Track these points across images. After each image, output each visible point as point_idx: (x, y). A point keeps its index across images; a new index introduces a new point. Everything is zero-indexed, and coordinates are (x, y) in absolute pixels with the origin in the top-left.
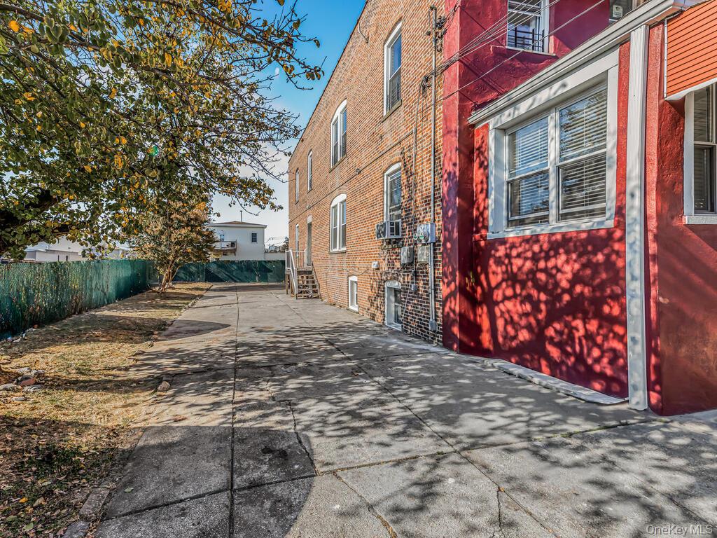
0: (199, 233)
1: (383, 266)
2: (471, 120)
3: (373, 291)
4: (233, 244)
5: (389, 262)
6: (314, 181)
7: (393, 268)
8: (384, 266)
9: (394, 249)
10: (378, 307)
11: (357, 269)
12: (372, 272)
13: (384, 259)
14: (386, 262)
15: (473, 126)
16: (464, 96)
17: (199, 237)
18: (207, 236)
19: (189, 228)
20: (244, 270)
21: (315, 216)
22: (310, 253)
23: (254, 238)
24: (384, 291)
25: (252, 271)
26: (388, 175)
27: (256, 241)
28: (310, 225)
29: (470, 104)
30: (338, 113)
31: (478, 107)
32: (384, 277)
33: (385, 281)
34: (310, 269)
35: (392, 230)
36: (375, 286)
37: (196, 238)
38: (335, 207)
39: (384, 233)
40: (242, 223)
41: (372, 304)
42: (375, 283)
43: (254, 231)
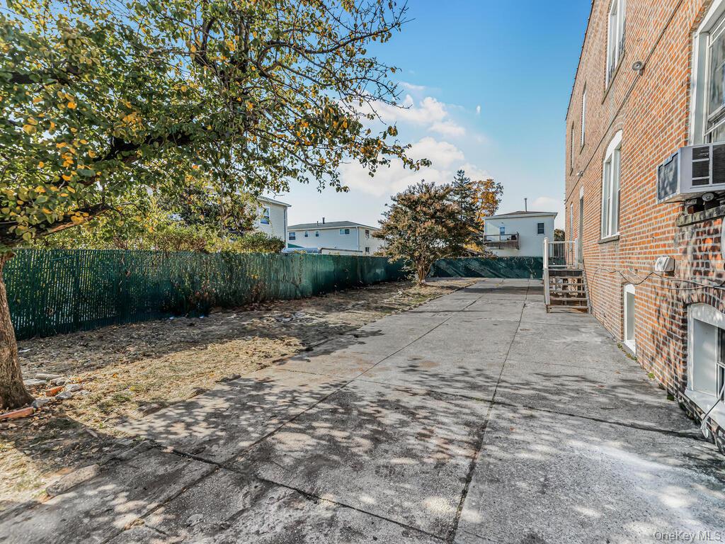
1: (682, 268)
3: (661, 322)
4: (513, 237)
5: (695, 258)
6: (587, 131)
7: (706, 273)
8: (685, 268)
9: (708, 221)
10: (670, 361)
11: (633, 272)
12: (659, 279)
13: (685, 252)
14: (689, 256)
19: (433, 221)
20: (515, 267)
21: (587, 186)
22: (581, 245)
23: (541, 229)
24: (684, 328)
25: (525, 269)
27: (541, 232)
28: (582, 201)
32: (684, 295)
33: (685, 306)
34: (581, 268)
35: (701, 169)
36: (664, 311)
37: (441, 232)
38: (609, 161)
39: (673, 185)
40: (527, 212)
41: (659, 350)
42: (665, 305)
43: (541, 220)
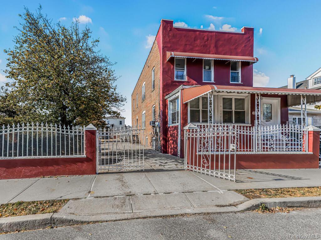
0: (101, 122)
1: (152, 133)
2: (165, 98)
4: (113, 125)
6: (138, 105)
7: (154, 134)
11: (147, 134)
12: (150, 135)
15: (166, 99)
16: (163, 93)
17: (101, 123)
18: (103, 123)
21: (139, 117)
26: (153, 107)
27: (121, 124)
28: (137, 119)
29: (165, 94)
30: (143, 85)
31: (167, 95)
33: (153, 137)
35: (153, 123)
38: (143, 114)
39: (151, 124)
43: (121, 120)
